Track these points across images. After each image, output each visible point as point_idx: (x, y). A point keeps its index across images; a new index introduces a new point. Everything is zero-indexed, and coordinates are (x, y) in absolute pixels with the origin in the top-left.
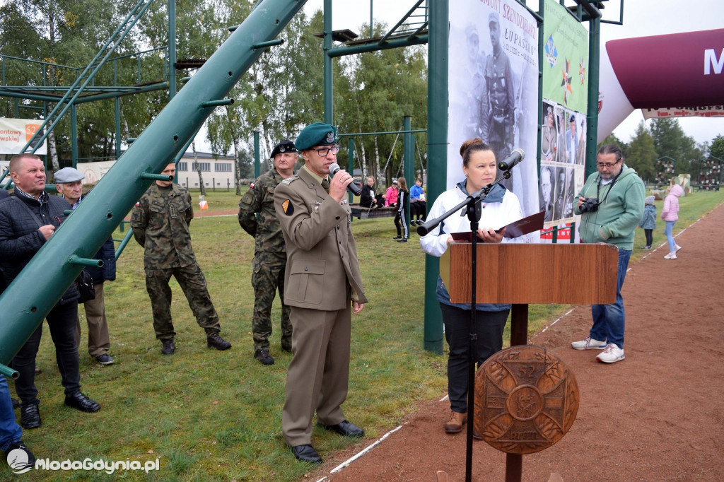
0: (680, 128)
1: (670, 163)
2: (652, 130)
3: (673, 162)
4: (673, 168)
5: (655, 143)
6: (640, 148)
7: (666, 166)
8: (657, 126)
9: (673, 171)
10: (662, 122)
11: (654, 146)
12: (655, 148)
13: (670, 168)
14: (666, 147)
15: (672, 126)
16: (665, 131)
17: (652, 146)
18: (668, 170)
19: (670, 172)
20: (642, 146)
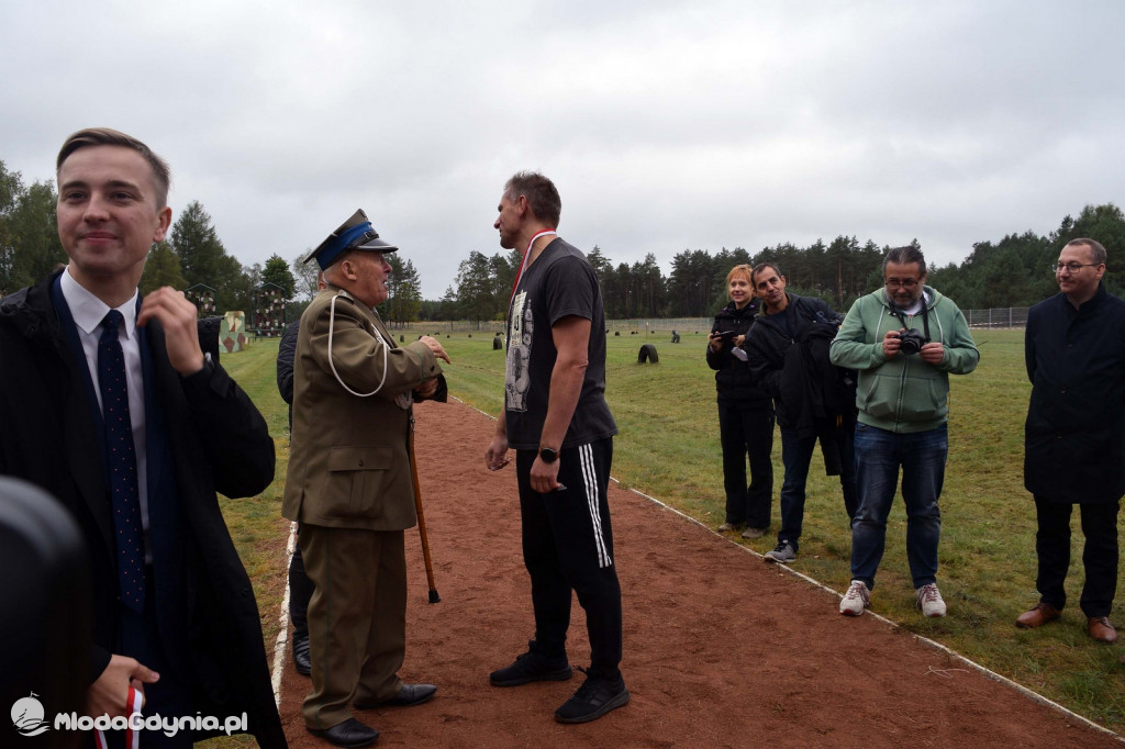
0: (218, 243)
1: (208, 295)
2: (176, 244)
3: (212, 294)
4: (214, 304)
5: (183, 265)
6: (159, 271)
7: (202, 299)
8: (184, 238)
9: (214, 309)
10: (189, 231)
11: (181, 268)
12: (183, 272)
13: (209, 302)
14: (199, 271)
15: (206, 239)
16: (195, 245)
17: (178, 268)
18: (206, 306)
19: (210, 310)
20: (160, 268)
